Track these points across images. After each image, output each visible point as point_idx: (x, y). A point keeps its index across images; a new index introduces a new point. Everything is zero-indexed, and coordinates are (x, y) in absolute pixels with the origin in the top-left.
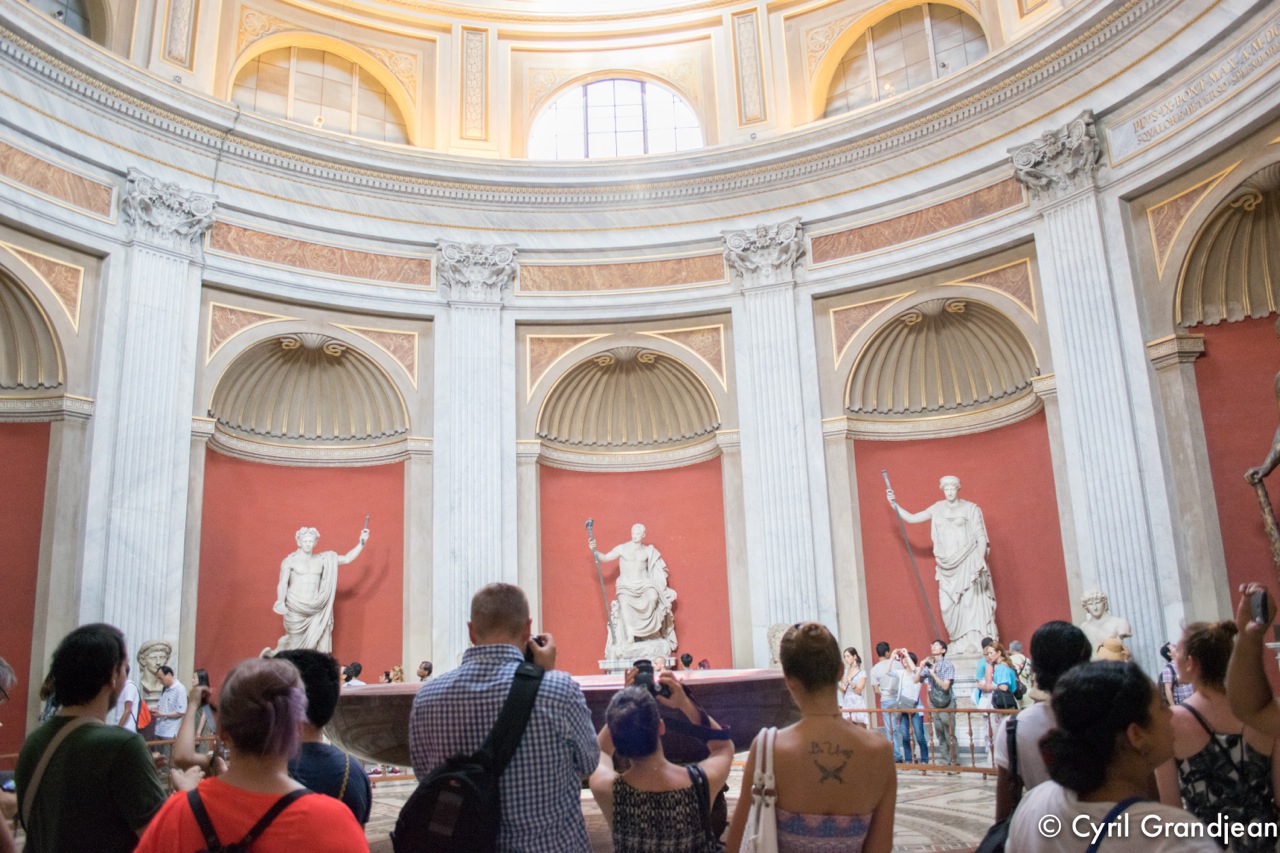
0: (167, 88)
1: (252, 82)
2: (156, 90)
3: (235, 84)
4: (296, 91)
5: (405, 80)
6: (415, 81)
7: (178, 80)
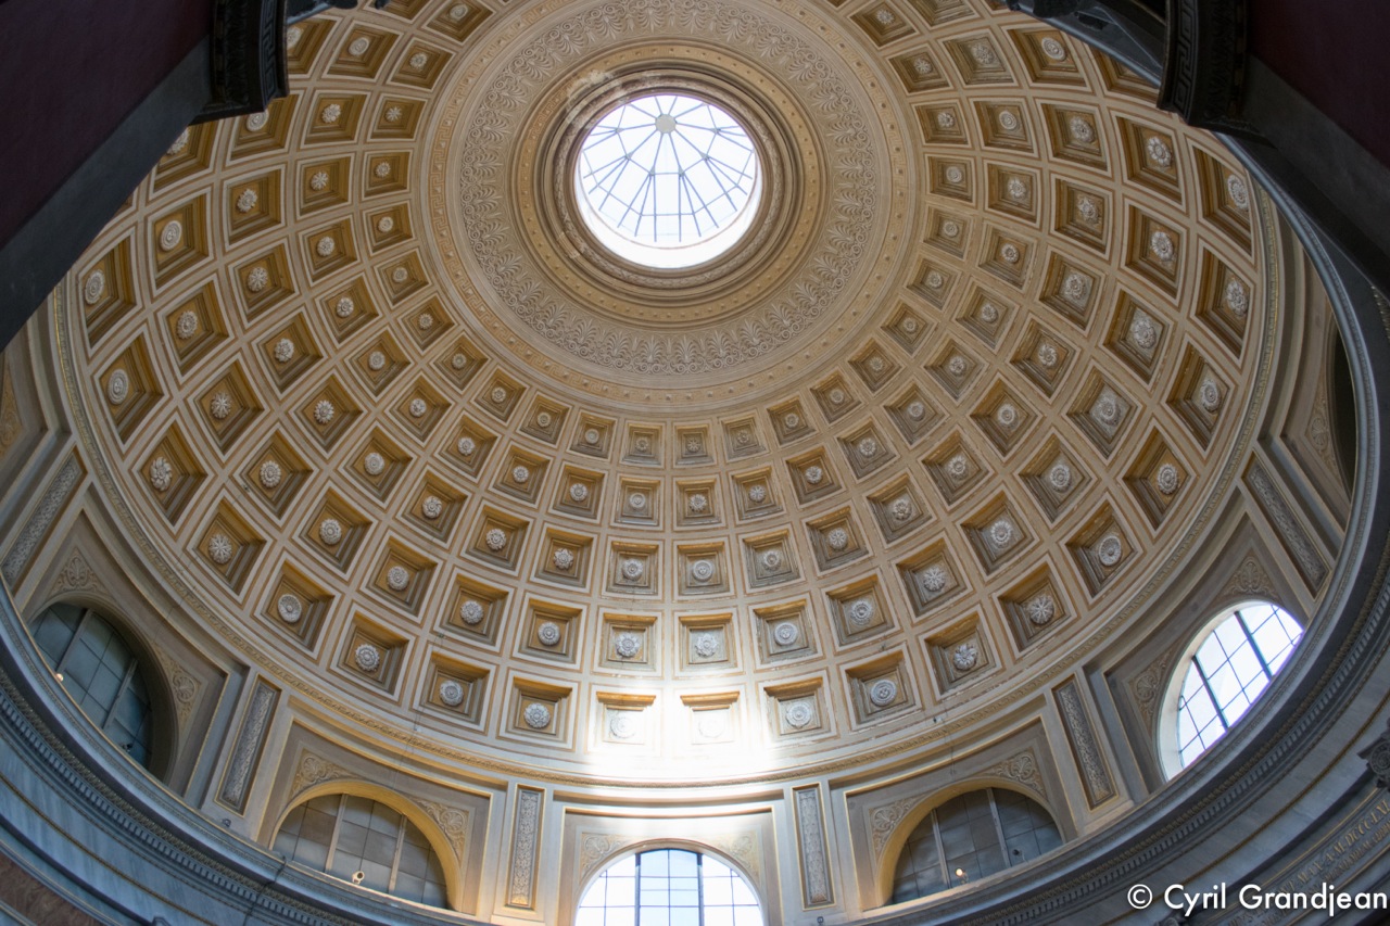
0: (218, 834)
1: (295, 830)
2: (206, 835)
3: (280, 830)
4: (339, 842)
5: (453, 838)
6: (463, 839)
7: (227, 823)
